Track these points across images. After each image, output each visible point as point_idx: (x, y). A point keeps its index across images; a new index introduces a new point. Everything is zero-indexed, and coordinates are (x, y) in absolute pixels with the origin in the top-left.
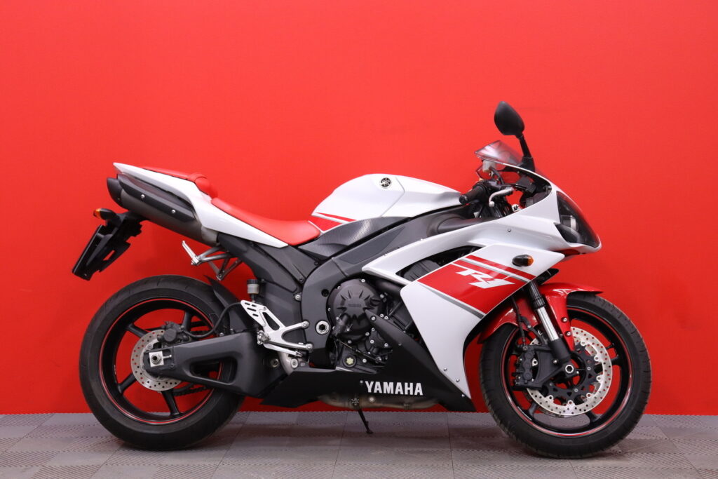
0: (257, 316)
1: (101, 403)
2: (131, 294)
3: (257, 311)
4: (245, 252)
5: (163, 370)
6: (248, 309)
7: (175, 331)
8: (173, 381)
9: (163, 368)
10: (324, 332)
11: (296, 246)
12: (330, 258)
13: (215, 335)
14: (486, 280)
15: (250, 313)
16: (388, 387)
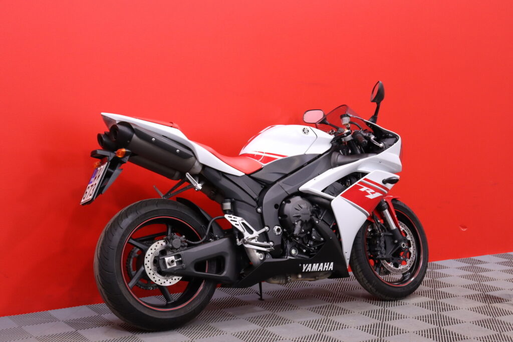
0: (238, 225)
1: (128, 300)
2: (140, 214)
3: (237, 222)
4: (220, 180)
5: (177, 270)
6: (231, 220)
7: (180, 240)
8: (176, 278)
9: (177, 269)
10: (280, 233)
11: (249, 175)
12: (275, 182)
13: (207, 241)
14: (372, 193)
15: (233, 223)
16: (315, 267)
